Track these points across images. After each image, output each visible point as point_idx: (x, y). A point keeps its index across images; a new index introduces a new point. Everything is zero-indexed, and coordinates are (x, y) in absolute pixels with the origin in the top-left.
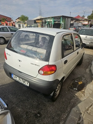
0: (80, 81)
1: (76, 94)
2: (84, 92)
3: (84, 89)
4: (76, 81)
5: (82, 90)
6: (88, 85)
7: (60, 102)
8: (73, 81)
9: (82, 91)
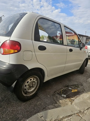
0: (76, 89)
1: (61, 101)
2: (73, 100)
3: (76, 97)
4: (70, 88)
5: (72, 97)
6: (84, 94)
7: (31, 104)
8: (67, 88)
9: (72, 99)
